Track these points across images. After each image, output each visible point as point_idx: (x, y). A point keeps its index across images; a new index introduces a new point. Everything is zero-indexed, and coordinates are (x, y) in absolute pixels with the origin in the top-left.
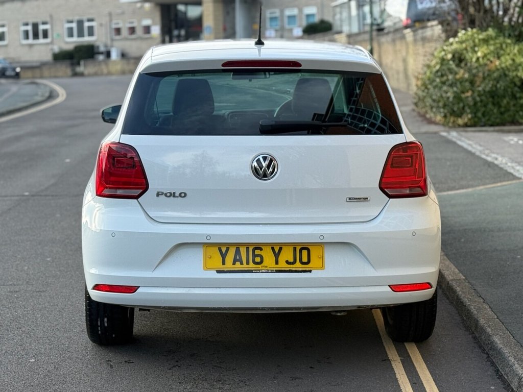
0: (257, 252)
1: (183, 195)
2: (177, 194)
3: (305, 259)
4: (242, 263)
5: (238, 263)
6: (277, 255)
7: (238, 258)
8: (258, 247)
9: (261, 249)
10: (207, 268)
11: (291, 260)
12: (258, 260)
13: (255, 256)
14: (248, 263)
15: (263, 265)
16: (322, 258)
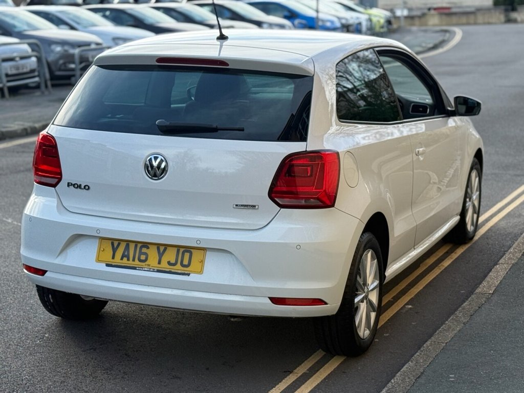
0: (144, 250)
1: (87, 188)
2: (83, 187)
3: (186, 262)
4: (128, 260)
5: (125, 259)
6: (161, 255)
7: (126, 254)
8: (146, 245)
9: (148, 248)
10: (98, 260)
11: (173, 261)
12: (143, 257)
13: (141, 253)
14: (134, 260)
15: (147, 263)
16: (202, 262)
